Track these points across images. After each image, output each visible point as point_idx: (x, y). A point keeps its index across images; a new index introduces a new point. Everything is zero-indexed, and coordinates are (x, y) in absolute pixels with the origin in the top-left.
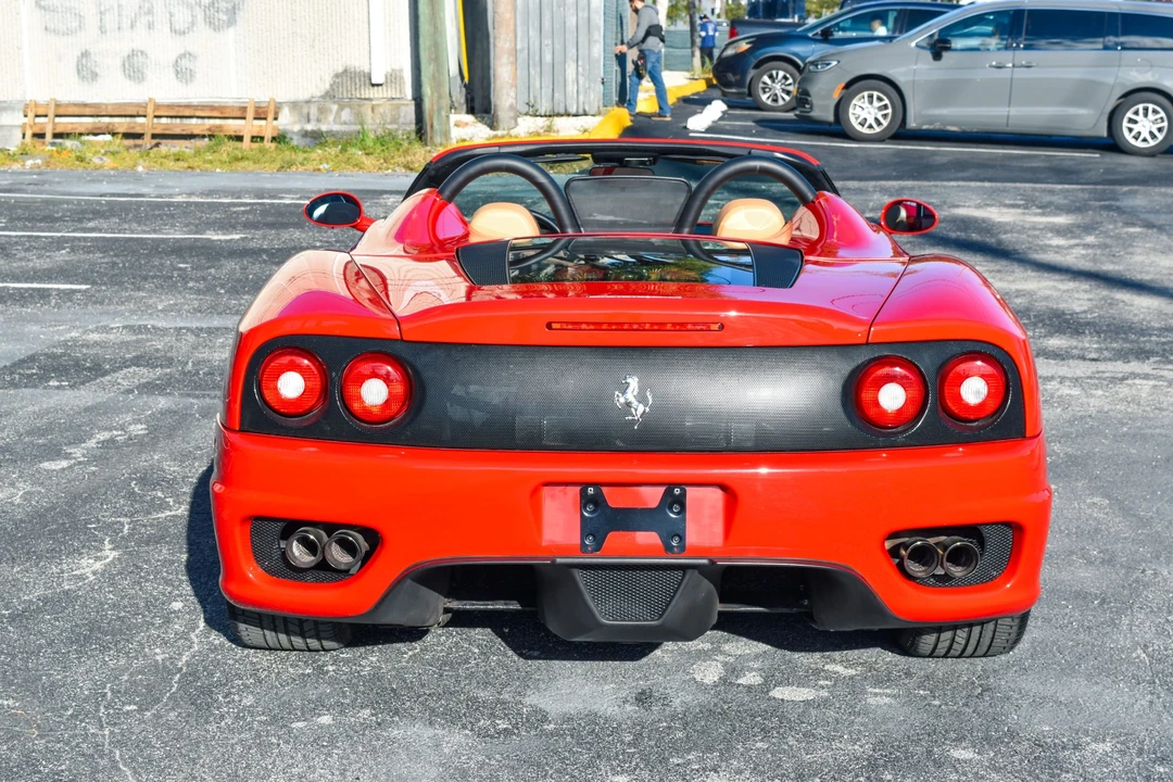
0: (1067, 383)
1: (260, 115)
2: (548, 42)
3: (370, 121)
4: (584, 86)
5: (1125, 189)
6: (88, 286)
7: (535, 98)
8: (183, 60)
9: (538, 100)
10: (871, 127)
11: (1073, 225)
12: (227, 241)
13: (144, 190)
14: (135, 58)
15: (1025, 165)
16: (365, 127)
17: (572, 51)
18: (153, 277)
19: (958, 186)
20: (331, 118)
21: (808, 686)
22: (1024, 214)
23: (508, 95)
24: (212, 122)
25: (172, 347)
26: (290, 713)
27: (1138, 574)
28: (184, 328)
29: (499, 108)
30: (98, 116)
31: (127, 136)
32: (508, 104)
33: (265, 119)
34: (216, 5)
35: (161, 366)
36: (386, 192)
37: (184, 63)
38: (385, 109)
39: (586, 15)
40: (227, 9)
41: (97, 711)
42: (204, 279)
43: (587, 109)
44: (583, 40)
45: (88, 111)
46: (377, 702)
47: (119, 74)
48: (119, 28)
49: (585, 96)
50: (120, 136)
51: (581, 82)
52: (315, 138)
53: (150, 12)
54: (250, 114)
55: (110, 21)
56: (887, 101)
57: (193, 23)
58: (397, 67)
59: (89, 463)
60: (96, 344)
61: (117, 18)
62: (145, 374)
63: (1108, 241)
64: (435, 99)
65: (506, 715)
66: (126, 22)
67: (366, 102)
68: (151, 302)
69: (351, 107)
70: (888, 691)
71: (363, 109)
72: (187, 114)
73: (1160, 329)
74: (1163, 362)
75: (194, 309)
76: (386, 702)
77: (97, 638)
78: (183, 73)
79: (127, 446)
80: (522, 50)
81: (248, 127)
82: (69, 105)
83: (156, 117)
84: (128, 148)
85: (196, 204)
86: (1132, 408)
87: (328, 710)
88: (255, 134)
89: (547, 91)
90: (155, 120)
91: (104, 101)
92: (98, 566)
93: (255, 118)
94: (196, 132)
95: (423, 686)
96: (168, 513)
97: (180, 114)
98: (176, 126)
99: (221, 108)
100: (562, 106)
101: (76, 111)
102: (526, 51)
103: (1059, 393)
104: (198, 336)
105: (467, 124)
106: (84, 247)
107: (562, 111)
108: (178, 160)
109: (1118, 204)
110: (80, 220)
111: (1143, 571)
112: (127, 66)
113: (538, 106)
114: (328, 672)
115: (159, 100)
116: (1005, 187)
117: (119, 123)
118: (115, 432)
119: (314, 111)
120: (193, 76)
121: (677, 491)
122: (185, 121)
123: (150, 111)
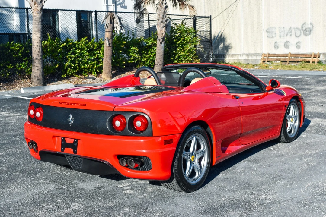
1: (315, 57)
14: (287, 43)
24: (304, 58)
30: (278, 57)
31: (282, 61)
33: (316, 57)
34: (306, 30)
37: (298, 44)
40: (309, 31)
45: (275, 56)
47: (283, 47)
53: (291, 32)
54: (312, 56)
55: (282, 34)
57: (301, 35)
66: (285, 35)
78: (298, 47)
81: (312, 60)
82: (271, 54)
90: (291, 58)
91: (280, 53)
93: (314, 57)
94: (300, 61)
97: (296, 56)
98: (295, 59)
99: (306, 55)
101: (273, 56)
112: (285, 45)
115: (292, 53)
117: (282, 59)
120: (300, 47)
121: (76, 140)
122: (298, 58)
123: (289, 56)
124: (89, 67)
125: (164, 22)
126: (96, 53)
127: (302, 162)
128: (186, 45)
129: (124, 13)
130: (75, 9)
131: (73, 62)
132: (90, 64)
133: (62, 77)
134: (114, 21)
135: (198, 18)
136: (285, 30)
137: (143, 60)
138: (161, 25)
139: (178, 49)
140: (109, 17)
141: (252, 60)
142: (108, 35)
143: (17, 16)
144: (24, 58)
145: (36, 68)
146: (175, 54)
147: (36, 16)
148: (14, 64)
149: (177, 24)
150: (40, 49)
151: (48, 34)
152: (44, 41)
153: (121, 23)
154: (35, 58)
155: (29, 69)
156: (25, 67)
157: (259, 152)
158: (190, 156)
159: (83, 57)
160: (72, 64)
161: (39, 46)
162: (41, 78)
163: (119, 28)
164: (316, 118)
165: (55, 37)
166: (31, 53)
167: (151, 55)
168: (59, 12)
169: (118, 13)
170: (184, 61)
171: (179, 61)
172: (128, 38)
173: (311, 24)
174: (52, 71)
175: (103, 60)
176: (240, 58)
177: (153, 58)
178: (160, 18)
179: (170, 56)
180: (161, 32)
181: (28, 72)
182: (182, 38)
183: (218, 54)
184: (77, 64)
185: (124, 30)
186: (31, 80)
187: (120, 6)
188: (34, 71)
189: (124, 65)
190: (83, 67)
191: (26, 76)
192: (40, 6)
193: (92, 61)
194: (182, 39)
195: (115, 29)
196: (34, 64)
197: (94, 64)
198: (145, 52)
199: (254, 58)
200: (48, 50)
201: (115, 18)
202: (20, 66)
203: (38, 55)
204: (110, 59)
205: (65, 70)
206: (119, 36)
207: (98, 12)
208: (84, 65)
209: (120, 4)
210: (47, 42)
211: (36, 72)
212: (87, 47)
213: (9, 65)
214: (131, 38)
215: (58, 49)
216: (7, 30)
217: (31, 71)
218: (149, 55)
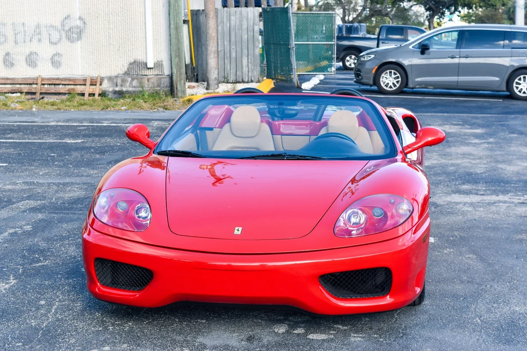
0: (467, 205)
1: (93, 83)
2: (233, 47)
3: (146, 86)
4: (251, 68)
5: (513, 116)
6: (7, 164)
7: (227, 74)
8: (56, 57)
9: (229, 75)
10: (391, 87)
11: (484, 133)
12: (75, 143)
13: (36, 120)
14: (32, 56)
15: (465, 105)
16: (144, 89)
17: (245, 51)
18: (38, 160)
19: (432, 115)
20: (128, 84)
21: (325, 334)
22: (461, 128)
23: (214, 73)
24: (69, 87)
25: (45, 191)
26: (91, 346)
27: (483, 287)
28: (52, 183)
29: (210, 79)
30: (14, 84)
31: (27, 93)
32: (214, 77)
33: (96, 85)
34: (72, 30)
35: (40, 200)
36: (153, 120)
37: (56, 58)
38: (154, 80)
39: (252, 34)
40: (77, 32)
41: (4, 345)
42: (63, 161)
43: (253, 79)
44: (251, 46)
45: (9, 82)
46: (130, 341)
47: (24, 64)
48: (24, 41)
49: (252, 73)
50: (24, 93)
51: (250, 66)
52: (120, 94)
53: (39, 34)
54: (88, 83)
55: (20, 38)
56: (398, 75)
57: (60, 39)
58: (160, 60)
59: (4, 243)
60: (10, 190)
61: (23, 37)
62: (32, 203)
63: (500, 141)
64: (178, 75)
65: (188, 346)
66: (28, 39)
67: (145, 77)
68: (37, 171)
69: (137, 79)
70: (361, 335)
71: (143, 80)
72: (57, 83)
73: (516, 181)
74: (515, 196)
75: (57, 174)
76: (134, 341)
77: (5, 316)
78: (55, 62)
79: (23, 235)
80: (221, 51)
81: (88, 89)
83: (42, 84)
84: (29, 99)
85: (61, 126)
86: (496, 216)
87: (108, 345)
88: (90, 93)
89: (233, 71)
90: (42, 86)
91: (17, 77)
92: (7, 286)
93: (90, 85)
94: (62, 91)
95: (152, 335)
96: (40, 264)
97: (54, 83)
98: (52, 88)
99: (74, 80)
100: (241, 78)
101: (3, 82)
102: (223, 52)
103: (462, 210)
104: (58, 186)
105: (194, 87)
106: (5, 146)
107: (241, 80)
108: (53, 105)
109: (508, 123)
110: (4, 134)
111: (486, 286)
112: (28, 59)
113: (229, 78)
114: (109, 329)
115: (44, 76)
116: (454, 116)
117: (24, 87)
118: (17, 229)
119: (119, 81)
120: (60, 65)
122: (57, 86)
123: (39, 82)
136: (26, 29)
173: (80, 18)
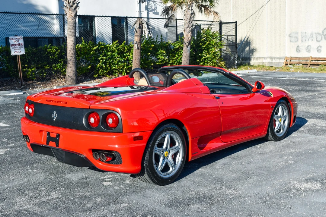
13: (288, 76)
14: (309, 47)
24: (324, 61)
30: (299, 60)
31: (303, 64)
37: (319, 48)
45: (297, 59)
47: (305, 51)
48: (305, 41)
53: (312, 37)
55: (304, 39)
57: (321, 39)
66: (307, 39)
72: (318, 60)
78: (318, 50)
82: (293, 58)
85: (290, 80)
90: (312, 61)
91: (301, 57)
94: (320, 64)
98: (316, 62)
101: (295, 59)
112: (307, 49)
115: (313, 56)
117: (303, 62)
120: (321, 51)
121: (58, 135)
123: (310, 59)
124: (120, 68)
125: (190, 27)
126: (126, 55)
127: (281, 160)
128: (211, 48)
129: (153, 19)
130: (111, 16)
131: (105, 63)
132: (120, 65)
133: (94, 77)
134: (142, 26)
135: (224, 24)
136: (307, 35)
137: (170, 62)
138: (187, 30)
139: (204, 52)
140: (138, 22)
141: (276, 63)
142: (137, 39)
143: (58, 22)
144: (60, 60)
145: (70, 68)
146: (201, 57)
147: (70, 22)
148: (50, 64)
149: (203, 28)
150: (73, 51)
151: (82, 38)
152: (78, 45)
153: (148, 28)
154: (69, 59)
155: (64, 69)
156: (61, 68)
157: (245, 150)
158: (163, 152)
159: (114, 59)
160: (103, 65)
161: (72, 49)
162: (74, 78)
163: (147, 32)
164: (314, 118)
165: (88, 40)
166: (66, 55)
167: (179, 57)
168: (96, 18)
169: (150, 19)
170: (209, 63)
171: (205, 63)
172: (156, 41)
174: (85, 72)
175: (132, 62)
176: (264, 61)
177: (180, 60)
178: (186, 24)
179: (196, 59)
180: (187, 37)
181: (63, 72)
182: (208, 41)
183: (244, 57)
184: (108, 65)
185: (151, 34)
186: (66, 79)
187: (152, 12)
188: (68, 71)
189: (152, 66)
190: (113, 68)
191: (62, 76)
192: (74, 13)
193: (122, 62)
194: (208, 43)
195: (144, 33)
196: (68, 65)
197: (124, 65)
198: (172, 54)
199: (278, 61)
200: (82, 52)
201: (143, 23)
202: (56, 67)
203: (72, 57)
204: (139, 61)
205: (97, 71)
206: (148, 40)
207: (129, 18)
208: (115, 67)
209: (152, 10)
210: (81, 46)
211: (70, 72)
212: (118, 50)
213: (46, 66)
214: (160, 42)
215: (91, 52)
216: (49, 34)
217: (65, 71)
218: (175, 58)
